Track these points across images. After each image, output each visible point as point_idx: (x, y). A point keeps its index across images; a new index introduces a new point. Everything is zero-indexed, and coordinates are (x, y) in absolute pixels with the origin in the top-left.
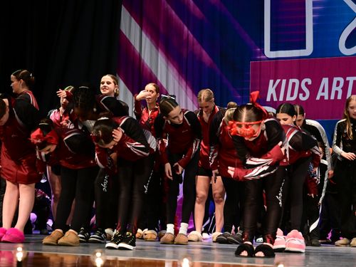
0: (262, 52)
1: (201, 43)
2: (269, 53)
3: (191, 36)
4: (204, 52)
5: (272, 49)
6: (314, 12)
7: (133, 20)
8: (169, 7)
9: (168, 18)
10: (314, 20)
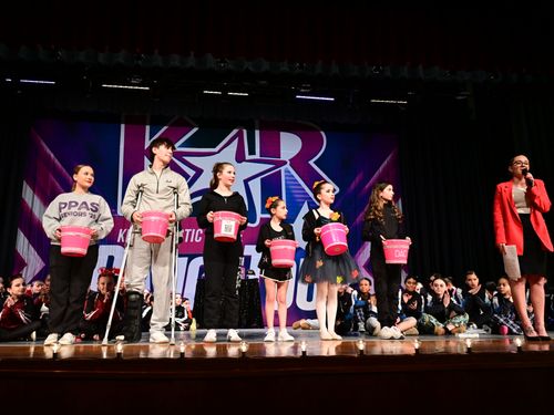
0: (116, 212)
7: (28, 188)
8: (54, 180)
9: (54, 188)
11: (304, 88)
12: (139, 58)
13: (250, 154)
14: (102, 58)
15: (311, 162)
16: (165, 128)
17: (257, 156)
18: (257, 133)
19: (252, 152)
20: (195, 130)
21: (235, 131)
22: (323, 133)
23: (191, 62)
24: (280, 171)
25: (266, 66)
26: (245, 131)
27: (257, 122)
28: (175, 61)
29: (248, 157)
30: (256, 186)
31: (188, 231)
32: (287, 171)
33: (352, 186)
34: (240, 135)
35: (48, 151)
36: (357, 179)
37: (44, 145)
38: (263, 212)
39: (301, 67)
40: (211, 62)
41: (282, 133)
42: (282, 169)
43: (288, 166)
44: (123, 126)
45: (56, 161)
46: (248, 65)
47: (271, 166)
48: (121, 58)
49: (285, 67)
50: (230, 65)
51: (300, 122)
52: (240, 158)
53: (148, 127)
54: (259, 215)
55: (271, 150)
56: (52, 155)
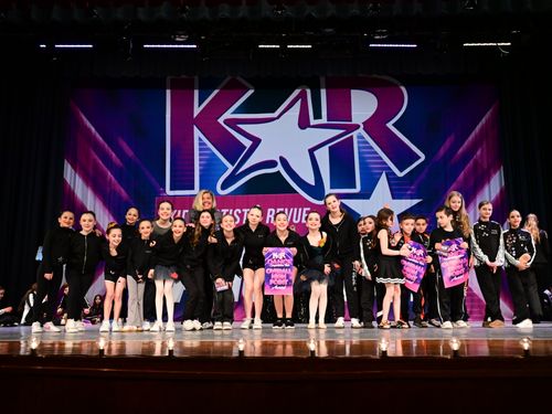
0: (165, 191)
1: (119, 182)
2: (169, 192)
3: (113, 179)
4: (123, 191)
5: (171, 189)
6: (200, 165)
7: (69, 166)
8: (96, 157)
9: (96, 165)
10: (200, 171)
11: (380, 34)
12: (184, 11)
13: (315, 118)
14: (142, 14)
15: (390, 125)
16: (216, 92)
17: (324, 120)
18: (323, 92)
19: (318, 115)
20: (251, 92)
21: (297, 92)
22: (403, 89)
23: (243, 11)
24: (352, 137)
25: (331, 10)
26: (309, 91)
27: (323, 80)
28: (225, 11)
29: (313, 122)
30: (323, 156)
31: (246, 211)
32: (360, 137)
33: (442, 152)
34: (303, 96)
35: (89, 124)
36: (447, 144)
37: (84, 117)
38: (331, 188)
39: (375, 8)
40: (266, 10)
41: (352, 91)
42: (355, 134)
43: (361, 131)
44: (168, 92)
45: (98, 135)
46: (311, 11)
47: (342, 131)
48: (163, 12)
49: (355, 10)
50: (289, 11)
51: (375, 76)
52: (304, 123)
53: (196, 92)
54: (328, 190)
55: (340, 112)
56: (93, 129)
